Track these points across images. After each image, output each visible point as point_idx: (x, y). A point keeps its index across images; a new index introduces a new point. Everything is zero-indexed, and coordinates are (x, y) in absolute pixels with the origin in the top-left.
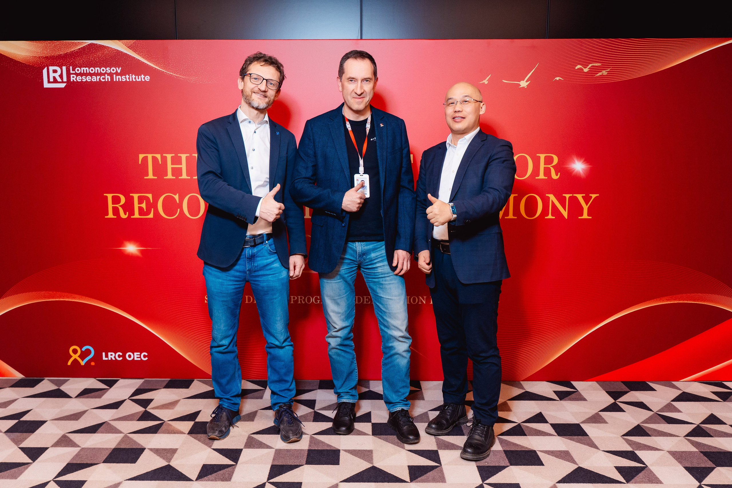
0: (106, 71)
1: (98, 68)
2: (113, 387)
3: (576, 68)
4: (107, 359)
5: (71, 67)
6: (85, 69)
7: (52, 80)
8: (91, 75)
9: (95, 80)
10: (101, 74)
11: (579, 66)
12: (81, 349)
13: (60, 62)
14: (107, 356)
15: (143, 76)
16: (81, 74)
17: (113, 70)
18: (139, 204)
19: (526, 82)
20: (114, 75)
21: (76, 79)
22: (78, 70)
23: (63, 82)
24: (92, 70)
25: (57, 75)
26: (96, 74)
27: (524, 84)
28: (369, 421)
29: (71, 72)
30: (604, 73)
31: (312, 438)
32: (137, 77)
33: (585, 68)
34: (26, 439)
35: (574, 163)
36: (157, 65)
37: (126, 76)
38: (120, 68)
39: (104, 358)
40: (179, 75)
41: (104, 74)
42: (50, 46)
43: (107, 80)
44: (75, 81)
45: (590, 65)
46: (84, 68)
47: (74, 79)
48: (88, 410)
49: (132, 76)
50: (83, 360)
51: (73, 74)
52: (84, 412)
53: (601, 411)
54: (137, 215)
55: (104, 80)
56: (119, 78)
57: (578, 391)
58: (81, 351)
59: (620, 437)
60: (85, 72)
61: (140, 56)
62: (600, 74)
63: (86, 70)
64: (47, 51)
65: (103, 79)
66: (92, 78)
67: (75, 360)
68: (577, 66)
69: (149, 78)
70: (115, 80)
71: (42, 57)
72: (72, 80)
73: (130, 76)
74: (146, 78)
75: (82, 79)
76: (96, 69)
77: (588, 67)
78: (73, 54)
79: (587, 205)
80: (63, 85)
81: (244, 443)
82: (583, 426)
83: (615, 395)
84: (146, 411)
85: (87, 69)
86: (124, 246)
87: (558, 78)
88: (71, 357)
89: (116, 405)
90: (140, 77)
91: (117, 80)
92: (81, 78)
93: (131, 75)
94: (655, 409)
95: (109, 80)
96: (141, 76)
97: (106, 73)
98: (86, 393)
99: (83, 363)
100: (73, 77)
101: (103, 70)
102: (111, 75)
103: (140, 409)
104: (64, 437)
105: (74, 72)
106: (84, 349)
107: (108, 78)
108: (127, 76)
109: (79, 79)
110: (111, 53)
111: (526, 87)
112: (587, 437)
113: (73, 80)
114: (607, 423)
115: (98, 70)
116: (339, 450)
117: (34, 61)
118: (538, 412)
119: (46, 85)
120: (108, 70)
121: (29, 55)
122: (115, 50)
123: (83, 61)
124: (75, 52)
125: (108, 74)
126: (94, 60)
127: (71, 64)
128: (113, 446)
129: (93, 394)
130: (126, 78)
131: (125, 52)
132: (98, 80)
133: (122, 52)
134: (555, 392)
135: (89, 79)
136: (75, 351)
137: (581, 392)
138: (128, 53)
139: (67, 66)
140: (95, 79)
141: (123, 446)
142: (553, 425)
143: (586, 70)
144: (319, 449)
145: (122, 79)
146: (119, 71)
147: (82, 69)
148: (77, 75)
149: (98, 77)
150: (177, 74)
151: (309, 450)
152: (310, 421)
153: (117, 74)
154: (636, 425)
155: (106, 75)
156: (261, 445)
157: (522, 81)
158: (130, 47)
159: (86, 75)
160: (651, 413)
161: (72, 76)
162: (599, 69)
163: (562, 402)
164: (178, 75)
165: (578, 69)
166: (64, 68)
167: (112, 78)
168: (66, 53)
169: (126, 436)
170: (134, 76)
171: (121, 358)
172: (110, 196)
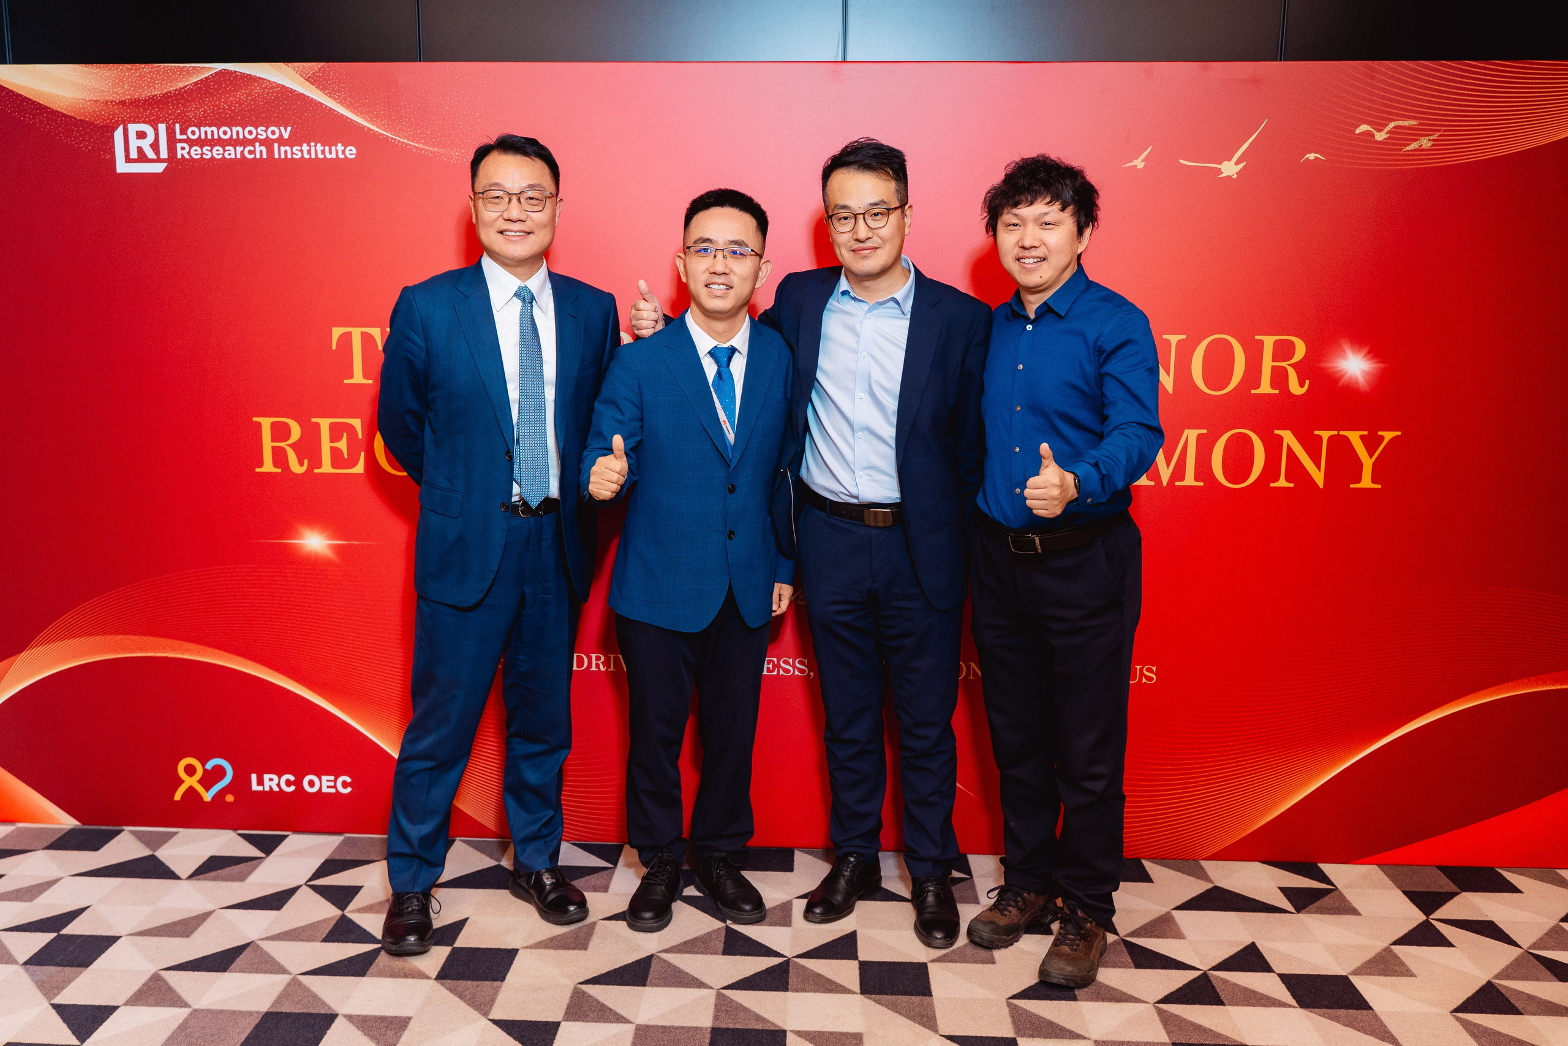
0: (258, 134)
1: (240, 129)
2: (274, 853)
3: (1358, 131)
4: (260, 788)
5: (177, 126)
6: (208, 131)
7: (134, 154)
8: (223, 143)
9: (233, 156)
10: (245, 142)
11: (1364, 128)
12: (203, 765)
13: (151, 114)
14: (260, 782)
15: (340, 147)
16: (200, 142)
17: (273, 133)
18: (332, 441)
19: (1237, 163)
20: (276, 145)
21: (189, 153)
22: (193, 132)
23: (159, 160)
24: (225, 133)
25: (145, 145)
26: (235, 142)
27: (1230, 169)
28: (853, 956)
29: (179, 136)
30: (1425, 143)
31: (720, 997)
32: (327, 148)
33: (1379, 131)
34: (69, 982)
35: (1344, 357)
36: (372, 122)
37: (301, 146)
38: (289, 129)
39: (255, 787)
40: (424, 144)
41: (252, 143)
42: (129, 76)
43: (258, 156)
44: (187, 157)
45: (1391, 125)
46: (207, 128)
47: (185, 152)
48: (213, 911)
49: (316, 146)
50: (207, 789)
51: (181, 141)
52: (204, 917)
53: (1395, 943)
54: (326, 467)
55: (252, 156)
56: (286, 152)
57: (1337, 889)
58: (205, 771)
59: (1449, 1014)
60: (209, 137)
61: (335, 99)
62: (1414, 145)
63: (212, 132)
64: (123, 87)
65: (250, 152)
66: (225, 151)
67: (191, 789)
68: (1358, 126)
69: (354, 151)
70: (276, 156)
71: (112, 102)
72: (179, 156)
73: (310, 146)
74: (347, 152)
75: (203, 154)
76: (235, 129)
77: (1387, 129)
78: (182, 95)
79: (1371, 457)
80: (159, 168)
81: (565, 1007)
82: (1359, 982)
83: (1427, 901)
84: (343, 916)
85: (214, 129)
86: (299, 537)
87: (1312, 156)
88: (182, 782)
89: (276, 901)
90: (333, 148)
91: (283, 156)
92: (200, 151)
93: (313, 144)
94: (1526, 939)
95: (265, 156)
96: (336, 146)
97: (256, 139)
98: (213, 867)
99: (208, 796)
100: (183, 148)
101: (250, 133)
102: (267, 143)
103: (328, 911)
104: (156, 978)
105: (184, 137)
106: (209, 765)
107: (261, 151)
108: (305, 147)
109: (196, 152)
110: (268, 92)
111: (1235, 177)
112: (1370, 1012)
113: (182, 155)
114: (1412, 975)
115: (238, 132)
116: (784, 1032)
117: (95, 112)
118: (1247, 941)
119: (122, 167)
120: (262, 132)
121: (83, 96)
122: (278, 85)
123: (205, 111)
124: (185, 92)
125: (263, 143)
126: (230, 109)
127: (176, 118)
128: (264, 1005)
129: (228, 870)
130: (301, 151)
131: (300, 90)
132: (239, 156)
133: (292, 91)
134: (1282, 889)
135: (217, 152)
136: (190, 770)
137: (1345, 892)
138: (307, 93)
139: (167, 123)
140: (231, 153)
141: (287, 1008)
142: (1286, 979)
143: (1380, 136)
144: (739, 1026)
145: (293, 153)
146: (286, 136)
147: (203, 129)
148: (191, 143)
149: (239, 149)
150: (418, 142)
151: (715, 1031)
152: (716, 953)
153: (281, 141)
154: (1484, 982)
155: (257, 144)
156: (605, 1014)
157: (1226, 163)
158: (313, 80)
159: (212, 143)
160: (1517, 952)
161: (179, 145)
162: (1414, 134)
163: (1303, 917)
164: (421, 146)
165: (1362, 134)
166: (162, 127)
167: (270, 152)
168: (166, 93)
169: (294, 983)
170: (319, 147)
171: (292, 788)
172: (266, 423)
